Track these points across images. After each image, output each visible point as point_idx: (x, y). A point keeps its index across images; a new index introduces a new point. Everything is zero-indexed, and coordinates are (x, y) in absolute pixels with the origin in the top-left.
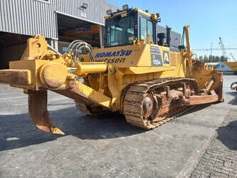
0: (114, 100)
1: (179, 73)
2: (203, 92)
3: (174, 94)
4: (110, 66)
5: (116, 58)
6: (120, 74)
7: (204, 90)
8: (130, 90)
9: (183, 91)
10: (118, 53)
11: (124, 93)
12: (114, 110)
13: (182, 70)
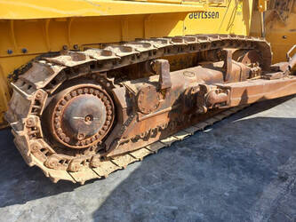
1: (230, 26)
2: (278, 70)
3: (190, 79)
7: (281, 65)
9: (224, 70)
13: (240, 18)
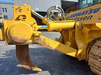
0: (79, 52)
4: (78, 23)
5: (84, 16)
6: (87, 30)
8: (95, 44)
10: (87, 12)
11: (89, 46)
12: (80, 59)
